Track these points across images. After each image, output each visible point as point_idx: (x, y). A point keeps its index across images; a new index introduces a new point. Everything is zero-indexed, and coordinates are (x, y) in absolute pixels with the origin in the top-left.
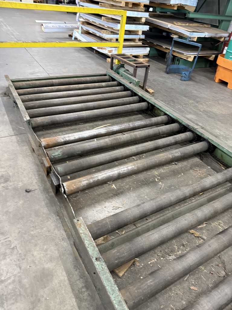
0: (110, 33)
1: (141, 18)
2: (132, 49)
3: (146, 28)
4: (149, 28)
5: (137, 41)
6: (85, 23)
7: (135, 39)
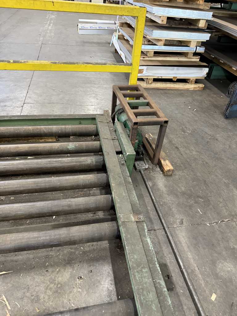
0: (146, 43)
1: (199, 20)
2: (178, 70)
3: (206, 37)
4: (210, 37)
5: (191, 55)
6: (125, 25)
7: (188, 53)
